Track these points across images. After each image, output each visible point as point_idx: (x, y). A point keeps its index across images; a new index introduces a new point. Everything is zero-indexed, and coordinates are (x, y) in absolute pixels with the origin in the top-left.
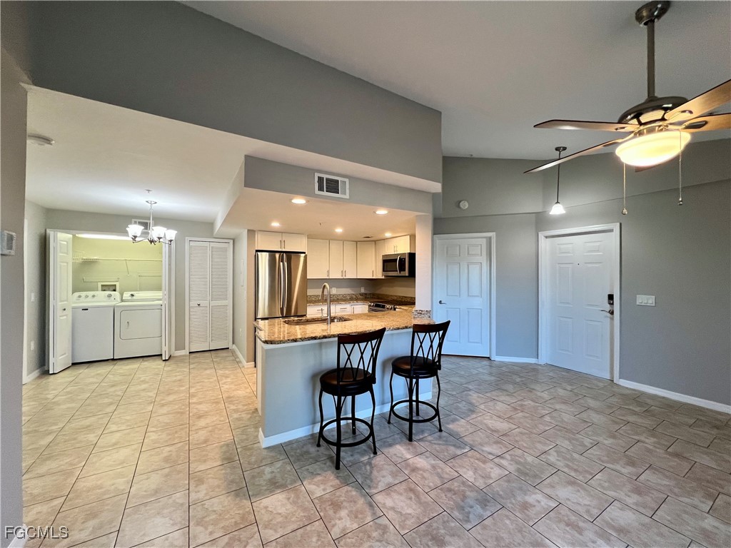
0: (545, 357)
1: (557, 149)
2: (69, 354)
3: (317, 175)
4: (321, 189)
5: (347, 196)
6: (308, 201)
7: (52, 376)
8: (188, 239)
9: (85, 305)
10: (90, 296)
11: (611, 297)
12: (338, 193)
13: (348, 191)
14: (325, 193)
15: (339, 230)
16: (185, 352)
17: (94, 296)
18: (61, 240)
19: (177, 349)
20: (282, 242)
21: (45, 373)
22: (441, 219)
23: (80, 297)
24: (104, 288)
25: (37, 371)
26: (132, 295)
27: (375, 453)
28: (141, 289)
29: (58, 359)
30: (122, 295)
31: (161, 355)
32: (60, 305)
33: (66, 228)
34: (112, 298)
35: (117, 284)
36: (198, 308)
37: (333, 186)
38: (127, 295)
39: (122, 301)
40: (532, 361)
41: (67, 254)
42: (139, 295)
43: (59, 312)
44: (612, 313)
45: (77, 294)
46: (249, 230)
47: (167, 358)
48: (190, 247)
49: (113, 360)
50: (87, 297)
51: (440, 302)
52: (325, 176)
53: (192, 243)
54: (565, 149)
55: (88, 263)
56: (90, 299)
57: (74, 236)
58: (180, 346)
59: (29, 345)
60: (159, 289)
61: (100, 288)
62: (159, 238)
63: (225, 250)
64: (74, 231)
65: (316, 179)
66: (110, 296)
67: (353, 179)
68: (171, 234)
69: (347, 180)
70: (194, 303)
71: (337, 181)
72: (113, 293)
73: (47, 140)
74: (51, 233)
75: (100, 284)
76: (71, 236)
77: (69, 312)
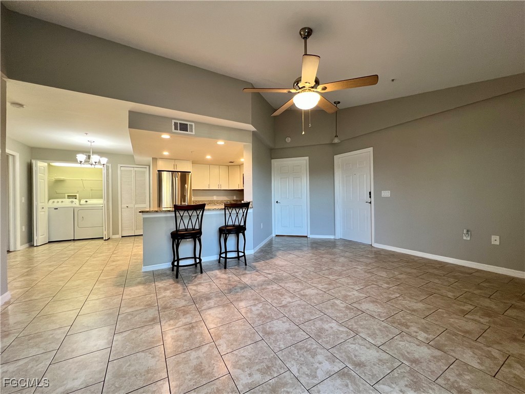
0: (339, 235)
1: (335, 103)
2: (46, 235)
3: (173, 121)
4: (176, 128)
5: (194, 133)
6: (171, 137)
7: (35, 248)
8: (119, 165)
9: (56, 207)
10: (60, 202)
11: (370, 193)
12: (187, 131)
13: (194, 130)
14: (179, 131)
15: (208, 157)
16: (119, 236)
17: (62, 202)
18: (40, 166)
19: (113, 234)
20: (175, 166)
21: (32, 246)
22: (274, 149)
23: (54, 202)
24: (69, 197)
25: (27, 244)
26: (86, 201)
27: (202, 273)
28: (92, 198)
29: (40, 237)
30: (80, 201)
31: (103, 238)
32: (40, 205)
33: (43, 159)
34: (74, 203)
35: (77, 195)
36: (127, 209)
37: (184, 127)
38: (83, 202)
39: (80, 205)
40: (332, 237)
41: (44, 174)
42: (91, 201)
43: (40, 209)
44: (370, 203)
45: (51, 201)
46: (153, 158)
47: (106, 239)
48: (121, 170)
49: (74, 240)
50: (58, 202)
51: (277, 202)
52: (179, 122)
53: (122, 168)
54: (339, 103)
55: (59, 182)
56: (60, 203)
57: (49, 165)
58: (115, 232)
59: (21, 228)
60: (102, 198)
61: (66, 197)
62: (96, 163)
63: (144, 172)
64: (48, 161)
65: (173, 123)
66: (72, 202)
67: (196, 123)
68: (104, 160)
69: (193, 124)
70: (124, 206)
71: (187, 125)
72: (74, 200)
73: (21, 105)
74: (34, 162)
75: (66, 195)
76: (46, 164)
77: (46, 210)
